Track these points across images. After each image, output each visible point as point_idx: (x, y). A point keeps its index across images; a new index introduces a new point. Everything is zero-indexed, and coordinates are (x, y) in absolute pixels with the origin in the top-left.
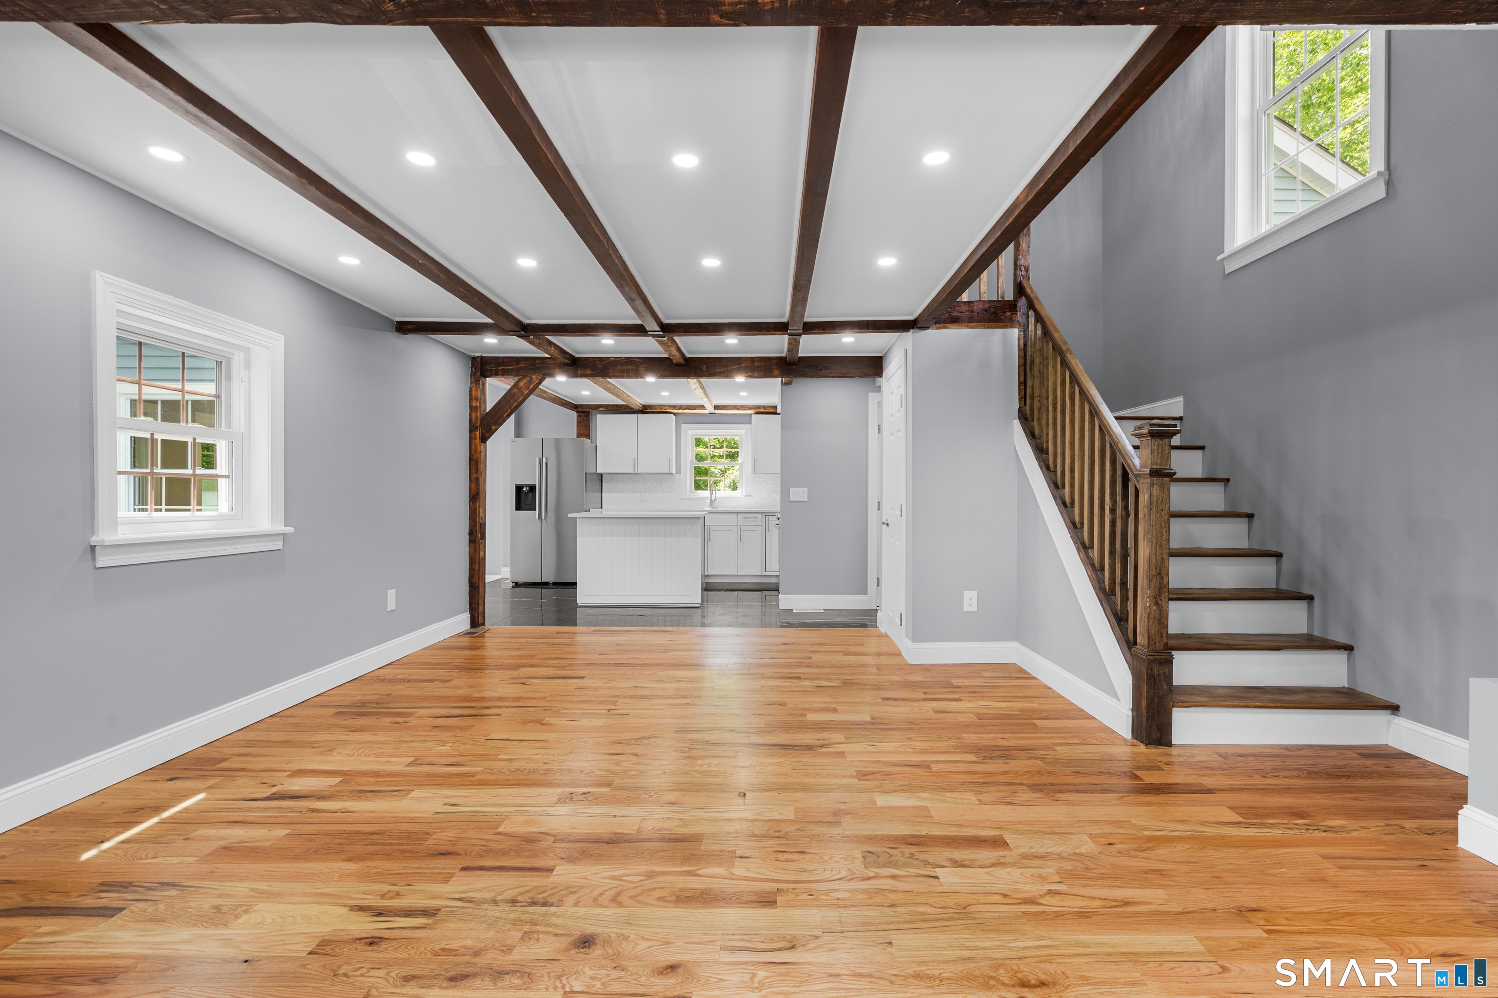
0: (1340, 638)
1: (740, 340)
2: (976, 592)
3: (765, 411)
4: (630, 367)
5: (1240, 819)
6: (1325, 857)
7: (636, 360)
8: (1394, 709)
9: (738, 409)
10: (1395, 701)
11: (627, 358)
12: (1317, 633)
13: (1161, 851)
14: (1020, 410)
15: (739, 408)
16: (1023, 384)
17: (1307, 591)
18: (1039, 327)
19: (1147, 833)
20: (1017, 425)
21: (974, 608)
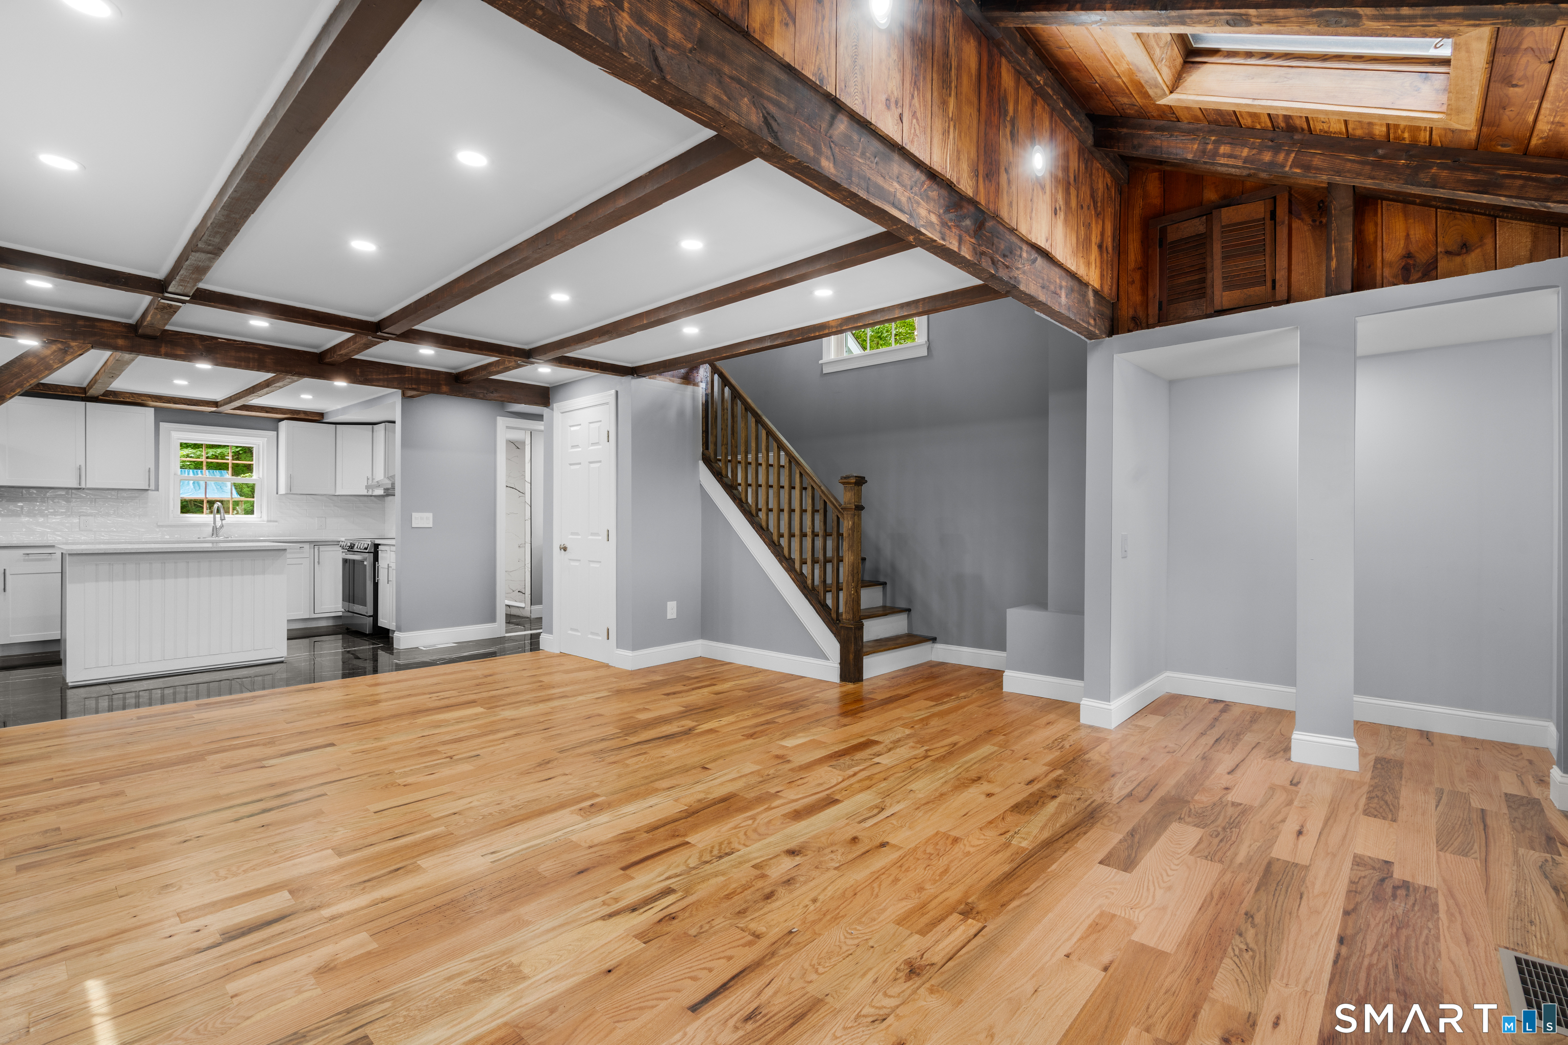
0: (902, 604)
1: (436, 352)
2: (675, 602)
3: (307, 417)
4: (251, 356)
5: (935, 703)
6: (980, 707)
7: (261, 347)
8: (934, 640)
9: (267, 412)
10: (934, 635)
11: (247, 343)
12: (888, 604)
13: (932, 723)
14: (703, 454)
15: (267, 410)
16: (706, 432)
17: (882, 579)
18: (727, 389)
19: (917, 718)
20: (702, 466)
21: (674, 616)
